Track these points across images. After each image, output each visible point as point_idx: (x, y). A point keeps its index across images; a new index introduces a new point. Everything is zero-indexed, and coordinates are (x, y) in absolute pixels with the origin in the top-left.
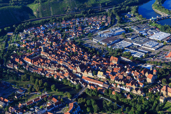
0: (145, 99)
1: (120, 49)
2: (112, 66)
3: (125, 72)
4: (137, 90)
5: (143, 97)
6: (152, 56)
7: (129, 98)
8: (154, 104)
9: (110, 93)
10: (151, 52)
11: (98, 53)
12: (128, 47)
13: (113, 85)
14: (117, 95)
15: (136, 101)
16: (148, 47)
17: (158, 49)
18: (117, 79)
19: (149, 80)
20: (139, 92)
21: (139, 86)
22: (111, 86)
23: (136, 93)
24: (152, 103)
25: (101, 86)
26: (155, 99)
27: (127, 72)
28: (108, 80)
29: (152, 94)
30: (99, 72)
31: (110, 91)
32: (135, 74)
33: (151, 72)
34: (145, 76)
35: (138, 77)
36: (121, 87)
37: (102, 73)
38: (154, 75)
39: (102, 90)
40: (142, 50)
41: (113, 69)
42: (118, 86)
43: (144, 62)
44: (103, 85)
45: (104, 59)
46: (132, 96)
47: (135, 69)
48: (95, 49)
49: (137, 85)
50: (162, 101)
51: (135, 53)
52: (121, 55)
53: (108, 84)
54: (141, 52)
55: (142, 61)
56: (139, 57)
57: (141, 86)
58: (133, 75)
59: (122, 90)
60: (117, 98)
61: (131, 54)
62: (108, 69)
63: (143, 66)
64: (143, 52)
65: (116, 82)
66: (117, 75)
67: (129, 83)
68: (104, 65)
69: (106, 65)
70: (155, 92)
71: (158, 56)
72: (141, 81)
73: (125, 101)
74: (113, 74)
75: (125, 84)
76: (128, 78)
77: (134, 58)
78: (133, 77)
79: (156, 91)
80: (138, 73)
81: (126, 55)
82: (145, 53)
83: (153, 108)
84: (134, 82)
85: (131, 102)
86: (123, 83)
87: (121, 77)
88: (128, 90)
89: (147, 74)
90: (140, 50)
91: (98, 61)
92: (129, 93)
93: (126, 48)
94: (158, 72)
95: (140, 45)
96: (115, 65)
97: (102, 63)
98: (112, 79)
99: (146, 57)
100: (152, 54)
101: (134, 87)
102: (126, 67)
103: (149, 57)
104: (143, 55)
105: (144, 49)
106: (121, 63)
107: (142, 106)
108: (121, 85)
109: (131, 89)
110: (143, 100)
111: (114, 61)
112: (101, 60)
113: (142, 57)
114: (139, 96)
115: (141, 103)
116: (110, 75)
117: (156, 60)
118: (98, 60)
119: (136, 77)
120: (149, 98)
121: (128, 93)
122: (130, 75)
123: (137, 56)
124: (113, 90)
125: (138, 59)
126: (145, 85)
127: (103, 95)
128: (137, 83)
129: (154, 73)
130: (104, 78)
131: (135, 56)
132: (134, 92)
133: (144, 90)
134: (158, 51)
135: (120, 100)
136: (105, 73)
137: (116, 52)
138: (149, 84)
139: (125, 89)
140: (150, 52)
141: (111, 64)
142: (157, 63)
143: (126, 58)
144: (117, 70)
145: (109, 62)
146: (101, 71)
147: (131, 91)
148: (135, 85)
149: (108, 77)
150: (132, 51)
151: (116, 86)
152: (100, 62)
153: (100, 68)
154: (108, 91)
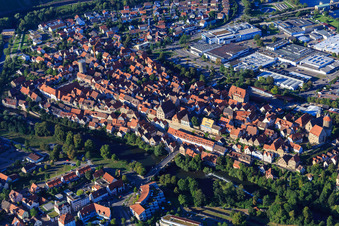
0: (305, 180)
1: (249, 71)
2: (233, 106)
3: (261, 120)
4: (287, 158)
5: (301, 174)
6: (320, 88)
7: (269, 176)
8: (325, 190)
9: (228, 165)
10: (317, 79)
11: (201, 79)
12: (268, 67)
13: (235, 147)
14: (244, 169)
15: (284, 183)
16: (312, 67)
17: (332, 71)
18: (244, 135)
19: (314, 139)
20: (292, 164)
21: (291, 150)
22: (230, 149)
23: (285, 166)
24: (320, 188)
25: (210, 149)
26: (325, 180)
27: (266, 121)
28: (224, 136)
29: (319, 168)
30: (205, 119)
31: (228, 161)
32: (283, 124)
33: (318, 122)
34: (304, 131)
35: (289, 131)
36: (253, 153)
37: (212, 122)
38: (325, 128)
39: (212, 158)
40: (298, 74)
41: (235, 114)
42: (247, 151)
43: (303, 100)
44: (213, 147)
45: (215, 91)
46: (276, 173)
47: (284, 115)
48: (195, 69)
49: (287, 148)
51: (282, 80)
52: (252, 84)
53: (224, 144)
54: (296, 77)
55: (298, 97)
56: (290, 88)
57: (296, 151)
58: (279, 126)
59: (254, 159)
60: (244, 176)
61: (273, 82)
62: (225, 114)
63: (301, 108)
64: (300, 78)
65: (242, 141)
66: (243, 126)
67: (270, 144)
68: (216, 104)
69: (220, 105)
70: (325, 163)
71: (333, 88)
72: (296, 140)
73: (260, 182)
74: (236, 123)
75: (262, 147)
76: (269, 133)
77: (280, 91)
78: (279, 132)
79: (329, 162)
80: (291, 124)
81: (264, 84)
82: (305, 80)
83: (321, 199)
84: (281, 143)
85: (273, 186)
86: (257, 143)
87: (252, 131)
88: (268, 159)
89: (308, 126)
90: (293, 73)
91: (202, 97)
92: (269, 165)
93: (263, 68)
94: (333, 122)
95: (294, 63)
96: (239, 105)
97: (210, 99)
98: (234, 134)
99: (306, 90)
100: (320, 82)
101: (281, 152)
102: (262, 109)
103: (312, 88)
104: (301, 85)
105: (301, 71)
106: (253, 101)
107: (298, 195)
108: (252, 149)
109: (275, 157)
110: (300, 182)
111: (237, 96)
112: (208, 94)
113: (297, 88)
114: (290, 173)
115: (295, 187)
116: (228, 125)
117: (329, 96)
118: (201, 93)
119: (285, 131)
120: (313, 178)
121: (267, 167)
122: (272, 127)
123: (286, 86)
124: (236, 158)
125: (289, 94)
126: (304, 148)
127: (214, 170)
128: (288, 144)
129: (326, 123)
130: (216, 132)
131: (282, 86)
132: (281, 163)
133: (303, 160)
134: (333, 77)
135: (251, 180)
136: (217, 122)
137: (241, 77)
138: (314, 147)
139: (260, 156)
140: (314, 79)
141: (230, 102)
142: (331, 101)
143: (262, 89)
144: (243, 115)
145: (226, 98)
146: (209, 118)
147: (274, 161)
148: (284, 149)
149: (224, 131)
150: (276, 76)
151: (242, 150)
152: (206, 98)
153: (206, 110)
154: (224, 161)
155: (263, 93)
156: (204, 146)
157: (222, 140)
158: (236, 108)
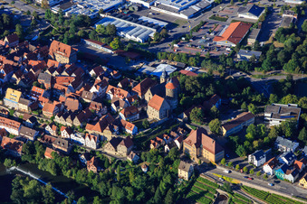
0: (137, 172)
1: (84, 17)
2: (52, 70)
3: (88, 89)
4: (115, 143)
5: (133, 163)
6: (177, 38)
7: (92, 168)
8: (162, 185)
9: (38, 155)
10: (175, 25)
12: (112, 10)
13: (48, 128)
14: (58, 161)
15: (111, 177)
16: (170, 9)
17: (196, 14)
18: (62, 112)
19: (153, 114)
20: (122, 150)
21: (122, 130)
22: (42, 132)
23: (113, 153)
24: (156, 182)
25: (14, 132)
26: (165, 170)
27: (93, 90)
28: (35, 113)
29: (157, 154)
31: (38, 149)
32: (117, 95)
33: (159, 90)
34: (144, 103)
35: (122, 103)
36: (73, 137)
37: (18, 94)
39: (16, 146)
40: (150, 20)
41: (53, 81)
42: (64, 134)
43: (150, 57)
44: (19, 129)
45: (32, 48)
46: (100, 163)
47: (120, 80)
48: (10, 14)
49: (116, 128)
50: (183, 174)
51: (129, 28)
52: (86, 36)
53: (35, 125)
54: (147, 24)
55: (146, 52)
56: (138, 39)
57: (129, 131)
58: (112, 96)
59: (73, 145)
60: (58, 168)
61: (116, 31)
62: (40, 81)
63: (147, 68)
64: (152, 25)
65: (58, 120)
66: (62, 98)
67: (93, 123)
68: (29, 67)
69: (35, 68)
70: (166, 147)
71: (194, 38)
72: (129, 116)
73: (78, 177)
74: (53, 95)
75: (84, 127)
76: (95, 107)
77: (122, 44)
78: (109, 106)
79: (172, 145)
80: (126, 93)
81: (103, 36)
82: (158, 28)
83: (156, 198)
84: (111, 121)
85: (95, 182)
86: (77, 123)
87: (73, 105)
88: (91, 144)
90: (144, 18)
91: (11, 57)
92: (93, 153)
93: (104, 12)
95: (147, 5)
96: (62, 68)
97: (23, 60)
98: (48, 109)
99: (158, 42)
100: (179, 30)
101: (108, 134)
102: (92, 73)
103: (167, 39)
104: (152, 35)
105: (156, 16)
106: (83, 61)
107: (126, 193)
108: (71, 130)
109: (101, 141)
110: (131, 175)
111: (61, 54)
112: (20, 54)
113: (147, 39)
114: (120, 163)
115: (125, 182)
116: (41, 98)
117: (188, 49)
118: (12, 51)
119: (117, 104)
120: (148, 167)
121: (90, 155)
122: (102, 99)
123: (133, 38)
124: (49, 144)
125: (134, 48)
126: (139, 126)
127: (19, 161)
128: (118, 122)
129: (169, 91)
130: (24, 107)
131: (128, 37)
132: (108, 149)
133: (137, 145)
134: (196, 22)
135: (67, 174)
136: (26, 93)
137: (72, 26)
138: (153, 125)
139: (81, 140)
140: (171, 26)
141: (50, 63)
142: (188, 57)
143: (99, 43)
144: (65, 81)
145: (46, 57)
147: (99, 146)
148: (112, 130)
149: (36, 106)
150: (120, 23)
151: (58, 132)
152: (16, 58)
153: (14, 76)
154: (31, 149)
155: (100, 49)
156: (8, 129)
157: (33, 119)
158: (56, 73)
